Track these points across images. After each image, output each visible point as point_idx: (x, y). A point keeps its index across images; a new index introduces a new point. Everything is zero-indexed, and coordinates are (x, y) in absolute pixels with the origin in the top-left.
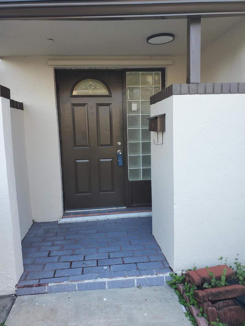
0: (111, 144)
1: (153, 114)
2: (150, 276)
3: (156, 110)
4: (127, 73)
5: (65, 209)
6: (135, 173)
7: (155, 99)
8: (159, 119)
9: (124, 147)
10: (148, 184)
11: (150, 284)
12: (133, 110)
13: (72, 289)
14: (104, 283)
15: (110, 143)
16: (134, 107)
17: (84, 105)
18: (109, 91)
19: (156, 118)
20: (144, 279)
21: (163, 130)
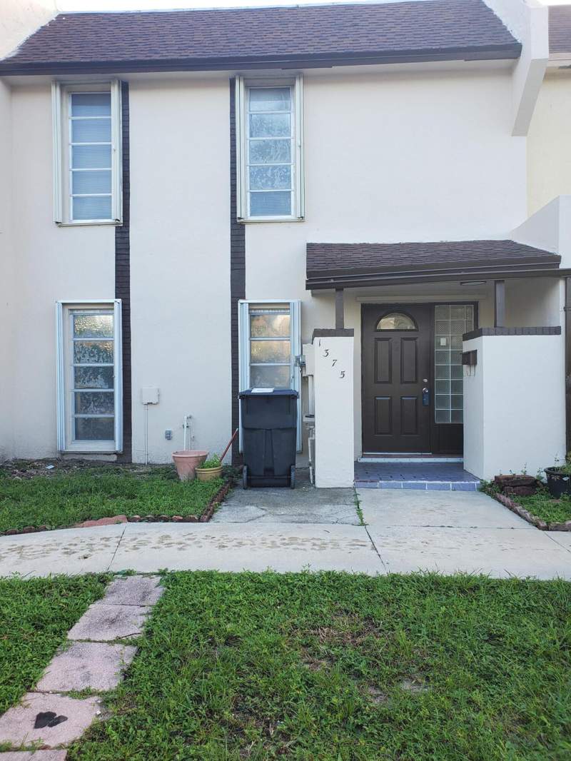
0: (416, 382)
1: (465, 350)
2: (463, 482)
3: (468, 346)
4: (436, 306)
5: (363, 451)
6: (443, 414)
7: (467, 337)
8: (471, 354)
9: (431, 386)
10: (459, 428)
11: (464, 489)
12: (441, 344)
13: (398, 487)
14: (425, 484)
15: (414, 380)
16: (443, 342)
17: (387, 339)
18: (416, 325)
19: (469, 353)
20: (458, 485)
21: (475, 363)
